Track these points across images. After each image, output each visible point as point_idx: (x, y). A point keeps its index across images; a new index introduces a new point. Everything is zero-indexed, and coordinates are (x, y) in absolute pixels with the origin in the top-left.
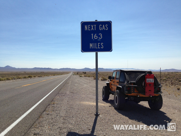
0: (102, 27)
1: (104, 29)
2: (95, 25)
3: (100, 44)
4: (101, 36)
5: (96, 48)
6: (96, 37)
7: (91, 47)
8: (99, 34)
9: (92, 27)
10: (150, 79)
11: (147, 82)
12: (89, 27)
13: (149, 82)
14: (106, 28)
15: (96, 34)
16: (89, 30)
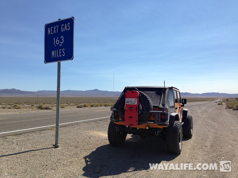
0: (64, 27)
1: (66, 29)
2: (57, 26)
3: (61, 51)
4: (63, 39)
5: (57, 56)
6: (58, 42)
7: (53, 56)
8: (61, 38)
9: (55, 28)
10: (132, 99)
11: (126, 103)
12: (52, 30)
13: (129, 103)
14: (68, 27)
15: (58, 38)
16: (52, 33)
